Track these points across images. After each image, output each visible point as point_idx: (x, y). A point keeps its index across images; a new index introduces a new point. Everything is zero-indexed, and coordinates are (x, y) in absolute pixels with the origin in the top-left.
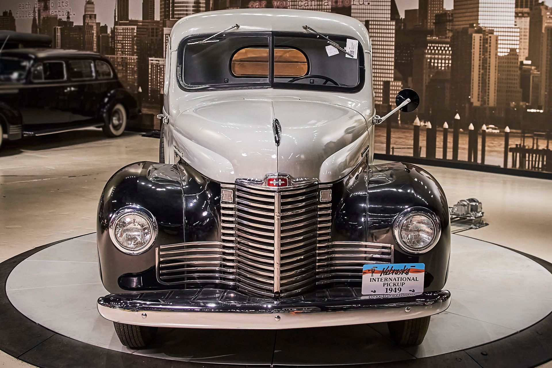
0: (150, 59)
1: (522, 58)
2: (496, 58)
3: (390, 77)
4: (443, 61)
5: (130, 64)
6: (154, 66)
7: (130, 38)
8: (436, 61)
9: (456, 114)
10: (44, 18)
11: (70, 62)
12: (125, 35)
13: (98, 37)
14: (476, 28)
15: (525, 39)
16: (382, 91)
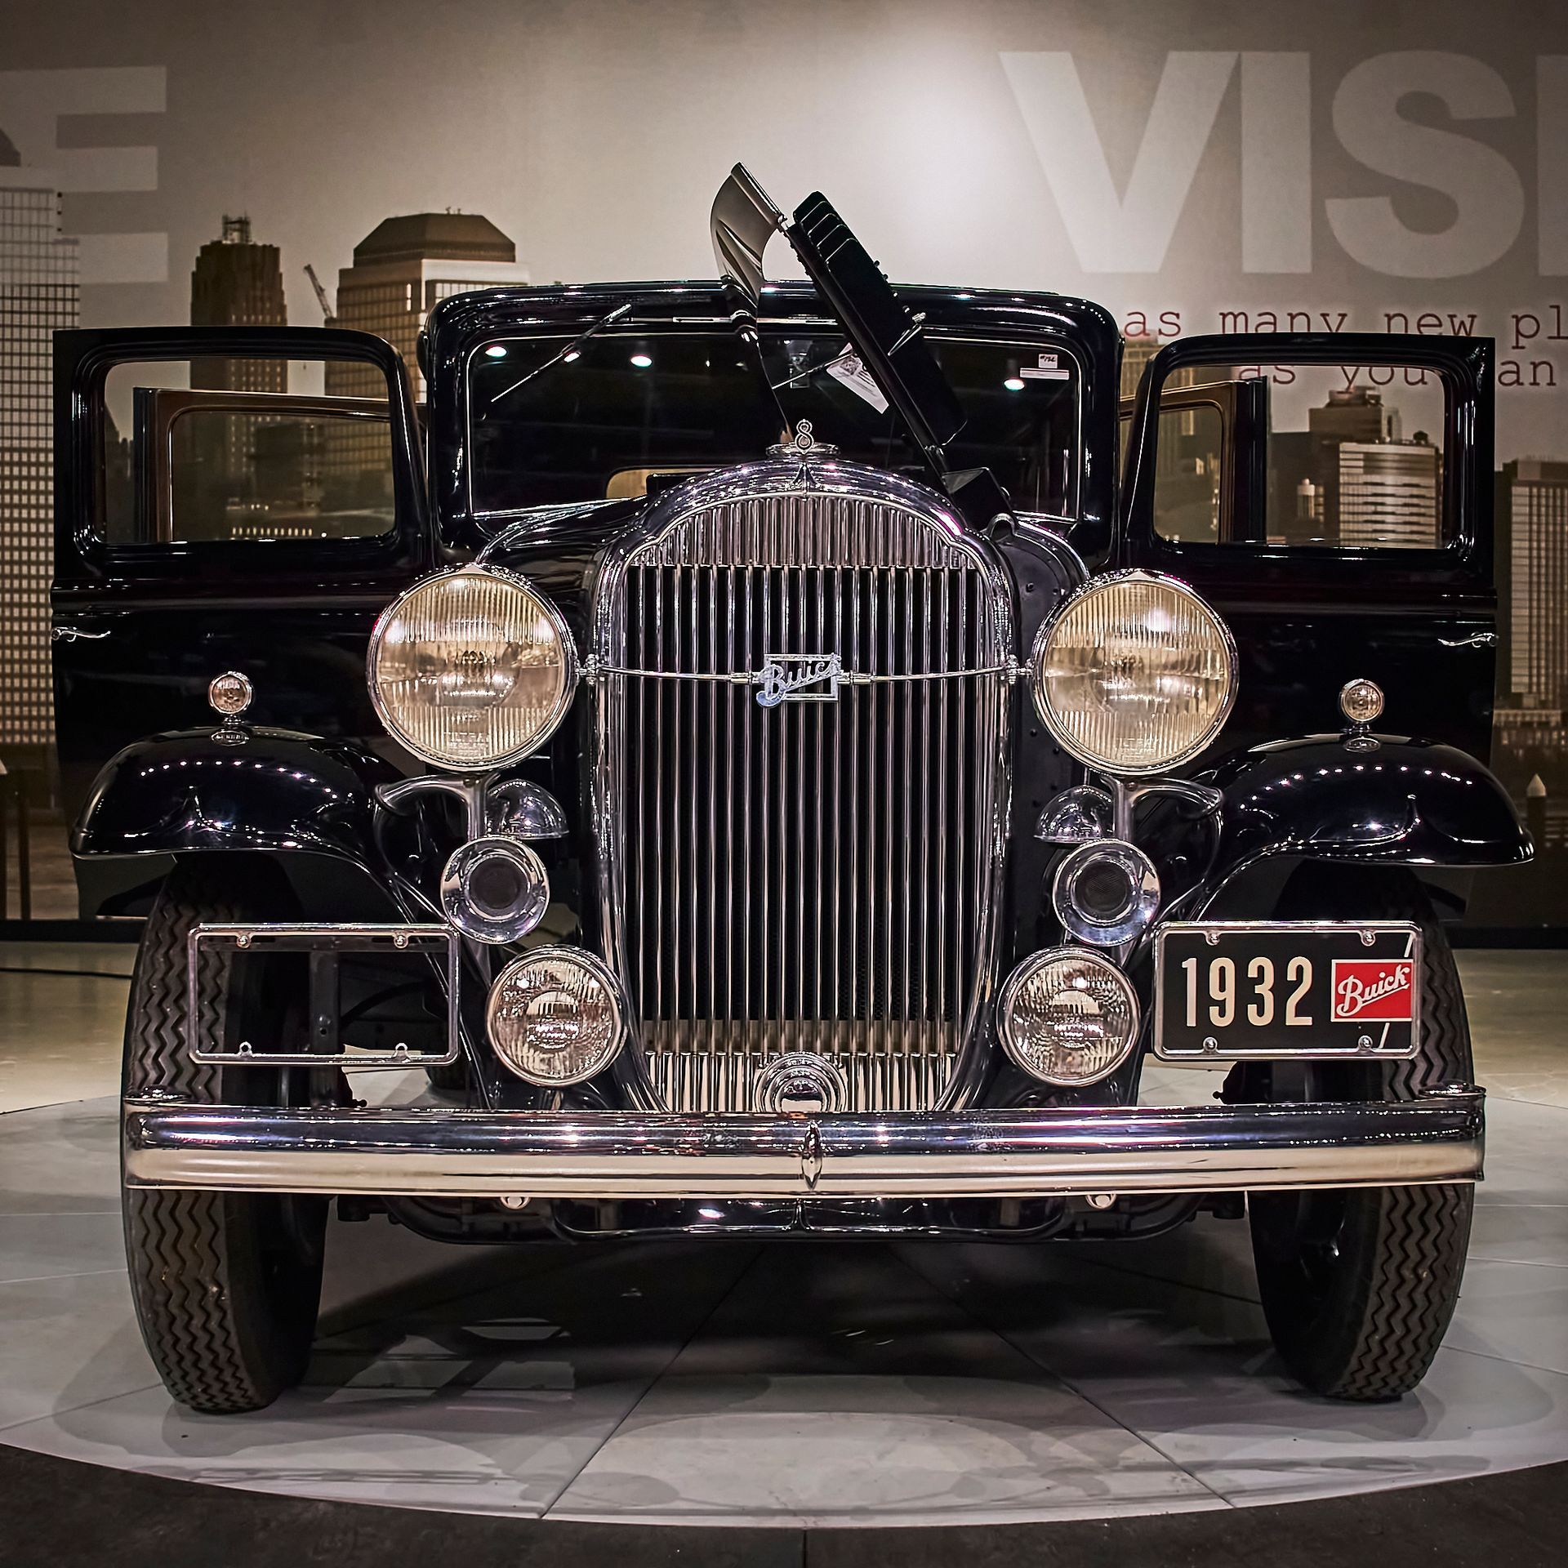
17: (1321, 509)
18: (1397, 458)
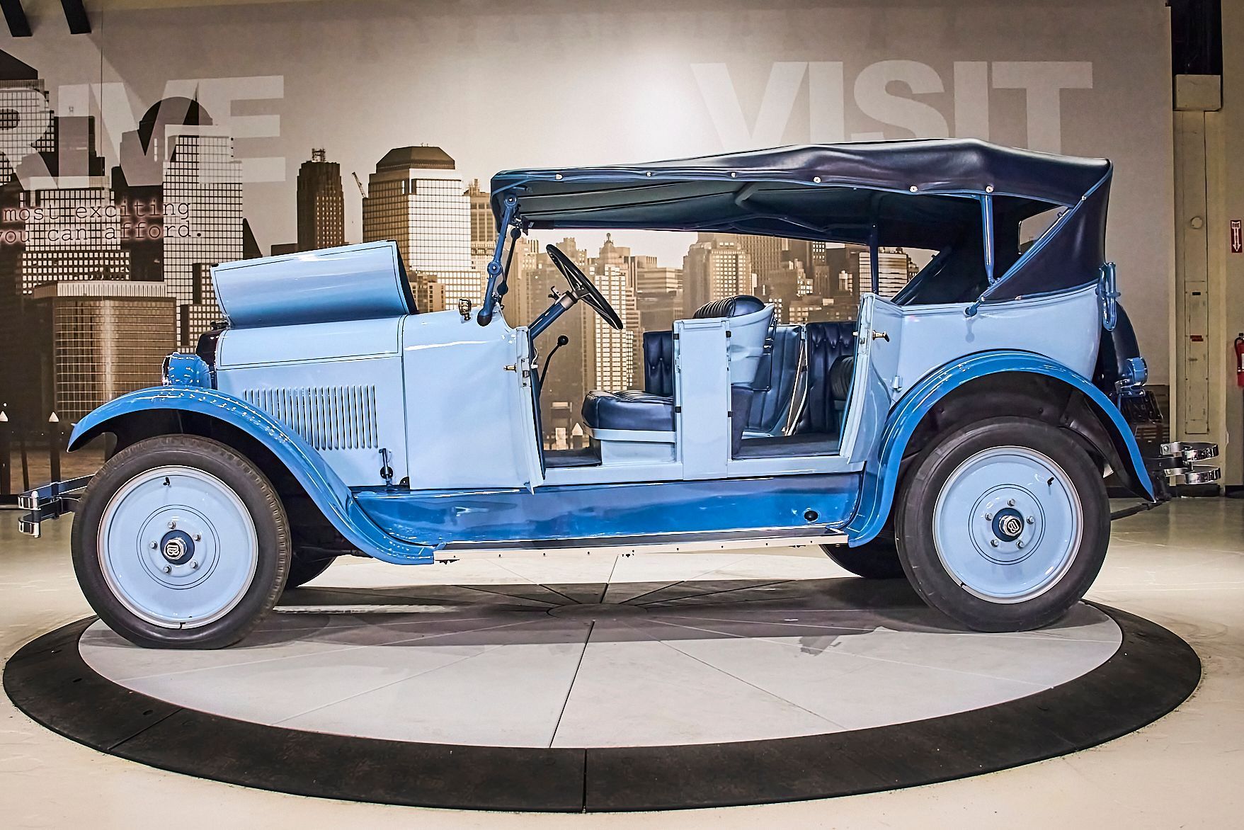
17: (851, 286)
18: (888, 260)
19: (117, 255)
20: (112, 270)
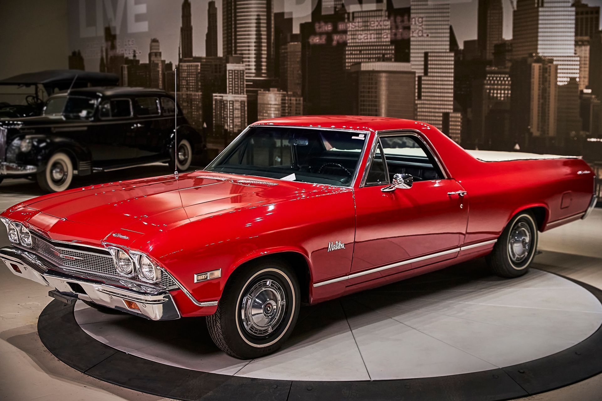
0: (214, 95)
1: (582, 87)
2: (556, 87)
3: (449, 108)
4: (503, 92)
5: (195, 100)
6: (218, 102)
7: (194, 75)
8: (495, 92)
9: (515, 145)
10: (111, 57)
11: (136, 99)
12: (190, 72)
13: (163, 74)
14: (535, 58)
15: (584, 67)
16: (441, 122)
19: (388, 48)
20: (386, 56)
